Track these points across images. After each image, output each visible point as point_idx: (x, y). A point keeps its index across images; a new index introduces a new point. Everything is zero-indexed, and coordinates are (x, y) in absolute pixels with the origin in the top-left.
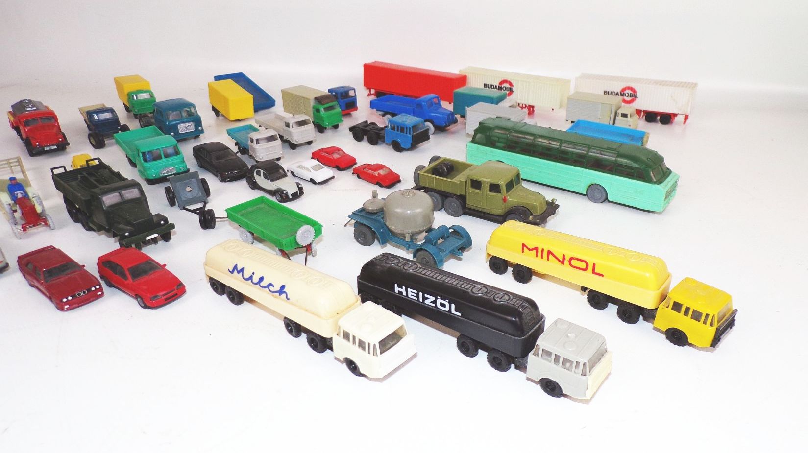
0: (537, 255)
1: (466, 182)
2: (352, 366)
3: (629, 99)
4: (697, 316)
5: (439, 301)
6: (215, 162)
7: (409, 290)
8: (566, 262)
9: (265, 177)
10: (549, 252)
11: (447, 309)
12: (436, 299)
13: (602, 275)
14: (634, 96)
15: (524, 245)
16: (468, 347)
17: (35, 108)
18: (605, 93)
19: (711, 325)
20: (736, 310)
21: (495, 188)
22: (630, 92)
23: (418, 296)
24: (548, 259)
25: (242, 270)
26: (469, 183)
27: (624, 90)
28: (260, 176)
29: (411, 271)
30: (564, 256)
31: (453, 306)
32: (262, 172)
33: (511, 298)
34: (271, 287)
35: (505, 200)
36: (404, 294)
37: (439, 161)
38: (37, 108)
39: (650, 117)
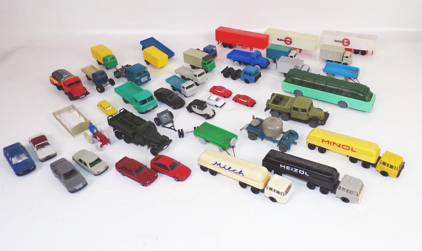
0: (328, 144)
1: (291, 108)
2: (273, 199)
3: (346, 44)
4: (391, 167)
5: (300, 171)
6: (169, 100)
7: (287, 167)
8: (341, 146)
9: (198, 108)
10: (334, 143)
11: (303, 173)
12: (299, 170)
13: (355, 152)
14: (349, 43)
15: (323, 140)
16: (311, 186)
17: (67, 76)
18: (335, 41)
19: (397, 170)
20: (404, 162)
21: (304, 110)
22: (347, 41)
23: (291, 169)
24: (333, 145)
25: (220, 164)
26: (292, 109)
27: (344, 40)
28: (195, 108)
29: (286, 159)
30: (340, 145)
31: (306, 173)
32: (196, 106)
33: (328, 168)
34: (235, 171)
35: (308, 115)
36: (285, 168)
37: (275, 96)
38: (68, 75)
39: (356, 52)
